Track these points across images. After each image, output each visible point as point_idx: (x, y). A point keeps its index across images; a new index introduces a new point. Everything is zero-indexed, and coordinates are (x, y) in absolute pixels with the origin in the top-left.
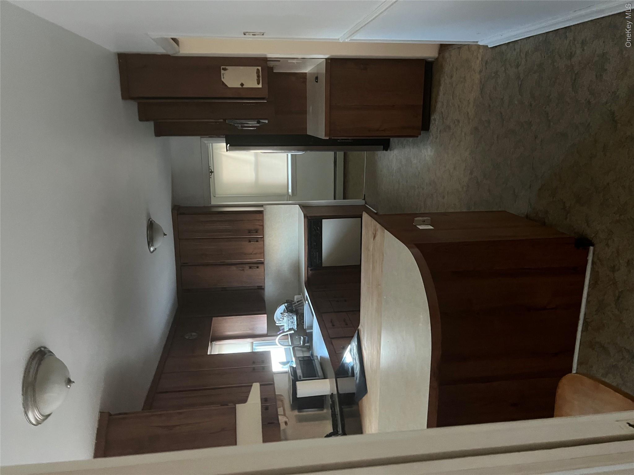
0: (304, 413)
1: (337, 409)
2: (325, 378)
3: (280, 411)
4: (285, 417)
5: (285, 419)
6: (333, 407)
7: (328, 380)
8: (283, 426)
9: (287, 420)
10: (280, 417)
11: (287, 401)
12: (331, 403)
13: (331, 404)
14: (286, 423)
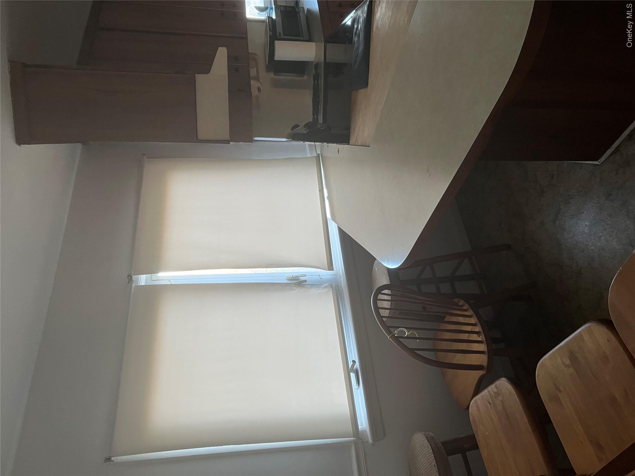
0: (282, 77)
1: (322, 82)
2: (310, 40)
3: (253, 72)
4: (259, 83)
5: (258, 85)
6: (316, 77)
7: (313, 44)
8: (255, 92)
9: (261, 86)
10: (253, 82)
11: (262, 62)
12: (314, 73)
13: (314, 75)
14: (259, 89)
